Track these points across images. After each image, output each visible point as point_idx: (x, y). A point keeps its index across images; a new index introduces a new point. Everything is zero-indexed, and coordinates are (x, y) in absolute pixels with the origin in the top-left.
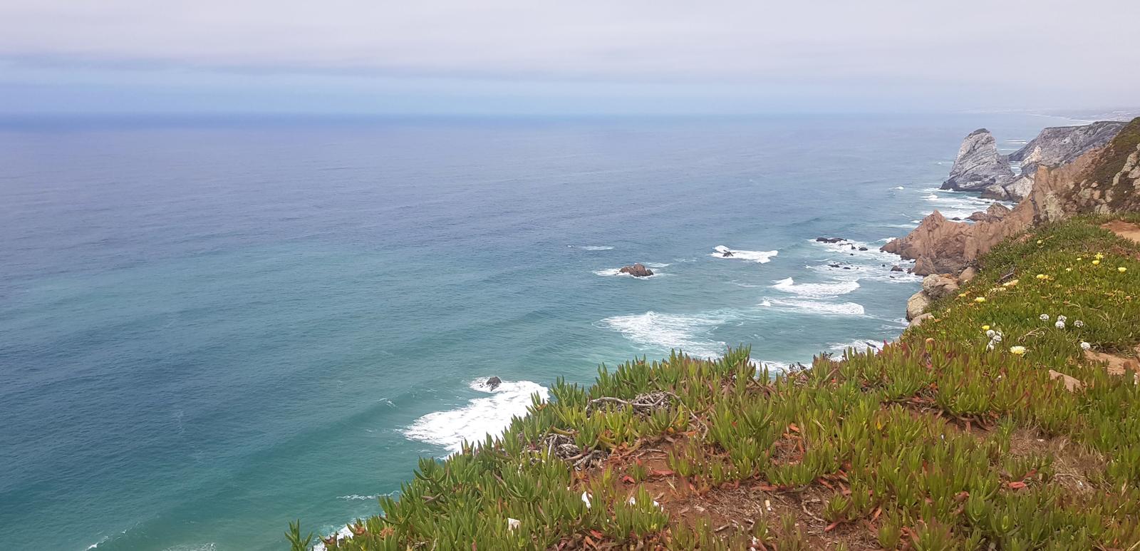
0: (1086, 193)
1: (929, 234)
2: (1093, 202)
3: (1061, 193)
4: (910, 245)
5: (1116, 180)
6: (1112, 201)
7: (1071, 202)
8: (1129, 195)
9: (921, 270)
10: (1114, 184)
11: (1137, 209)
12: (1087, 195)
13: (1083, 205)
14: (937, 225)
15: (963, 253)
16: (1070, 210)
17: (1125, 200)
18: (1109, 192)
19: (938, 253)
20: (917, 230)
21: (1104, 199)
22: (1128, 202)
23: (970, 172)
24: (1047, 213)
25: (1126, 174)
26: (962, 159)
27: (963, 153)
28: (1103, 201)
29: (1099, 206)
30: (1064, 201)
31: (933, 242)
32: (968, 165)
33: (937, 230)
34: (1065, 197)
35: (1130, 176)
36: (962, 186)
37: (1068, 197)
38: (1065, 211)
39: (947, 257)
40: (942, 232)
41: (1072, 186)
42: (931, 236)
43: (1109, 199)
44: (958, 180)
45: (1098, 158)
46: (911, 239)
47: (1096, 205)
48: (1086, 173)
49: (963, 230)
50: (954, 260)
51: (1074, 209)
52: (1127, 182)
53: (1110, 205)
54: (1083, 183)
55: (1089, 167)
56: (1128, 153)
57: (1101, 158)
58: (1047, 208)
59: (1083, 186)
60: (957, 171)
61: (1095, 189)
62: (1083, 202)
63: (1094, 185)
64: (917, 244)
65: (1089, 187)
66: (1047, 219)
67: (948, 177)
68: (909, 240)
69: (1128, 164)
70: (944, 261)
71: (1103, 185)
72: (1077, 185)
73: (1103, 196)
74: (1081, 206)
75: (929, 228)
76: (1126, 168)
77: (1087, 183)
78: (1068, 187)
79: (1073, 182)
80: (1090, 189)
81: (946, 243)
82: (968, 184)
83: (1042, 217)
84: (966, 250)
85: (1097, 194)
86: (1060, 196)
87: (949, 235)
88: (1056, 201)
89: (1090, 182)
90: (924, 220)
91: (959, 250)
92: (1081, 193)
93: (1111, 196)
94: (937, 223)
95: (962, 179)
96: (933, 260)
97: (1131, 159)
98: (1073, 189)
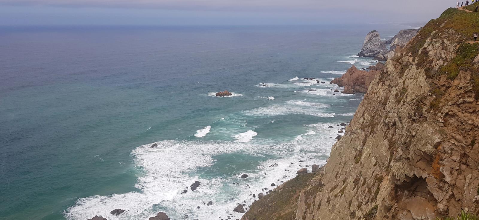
0: (406, 59)
1: (350, 76)
2: (409, 64)
3: (394, 59)
4: (342, 81)
5: (420, 52)
6: (418, 63)
7: (399, 63)
8: (426, 59)
9: (346, 91)
10: (419, 54)
11: (430, 67)
12: (406, 60)
14: (354, 72)
16: (398, 68)
17: (424, 62)
18: (417, 58)
19: (354, 84)
20: (345, 74)
21: (414, 62)
22: (425, 63)
23: (369, 49)
24: (387, 69)
25: (425, 48)
26: (366, 43)
27: (366, 41)
28: (413, 63)
29: (411, 65)
30: (395, 63)
31: (352, 79)
32: (368, 46)
33: (354, 74)
34: (396, 61)
35: (427, 50)
36: (366, 55)
37: (397, 61)
38: (395, 68)
39: (358, 85)
40: (356, 75)
41: (399, 55)
42: (351, 77)
43: (416, 62)
44: (364, 52)
45: (412, 40)
46: (343, 78)
47: (410, 65)
48: (406, 48)
49: (364, 74)
50: (360, 87)
51: (400, 67)
52: (425, 53)
53: (416, 65)
54: (404, 54)
55: (408, 45)
56: (427, 38)
57: (414, 41)
58: (387, 67)
59: (404, 55)
60: (364, 48)
61: (410, 56)
62: (404, 63)
63: (410, 54)
64: (345, 80)
65: (407, 55)
66: (387, 72)
67: (360, 52)
68: (342, 78)
69: (426, 43)
70: (357, 87)
71: (414, 54)
72: (402, 54)
73: (413, 60)
74: (403, 65)
75: (350, 73)
76: (425, 45)
77: (406, 53)
78: (397, 55)
79: (400, 53)
80: (407, 57)
81: (357, 79)
82: (368, 54)
83: (385, 71)
84: (366, 82)
85: (411, 59)
86: (394, 60)
87: (359, 76)
88: (391, 63)
89: (408, 53)
90: (349, 70)
91: (363, 83)
92: (403, 59)
93: (417, 60)
94: (354, 71)
95: (366, 52)
96: (352, 87)
97: (428, 40)
98: (400, 57)
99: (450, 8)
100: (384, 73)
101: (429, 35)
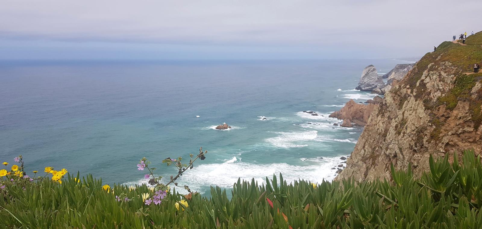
0: (404, 91)
1: (349, 109)
2: (407, 96)
3: (393, 91)
4: (341, 114)
5: (418, 84)
6: (416, 95)
7: (397, 95)
8: (424, 91)
9: (345, 125)
11: (428, 99)
12: (404, 92)
13: (403, 97)
14: (352, 106)
15: (363, 117)
16: (396, 100)
17: (422, 94)
18: (415, 90)
19: (353, 117)
20: (344, 108)
21: (412, 94)
22: (424, 95)
23: (367, 83)
24: (386, 101)
25: (423, 81)
26: (363, 78)
27: (364, 75)
28: (412, 95)
29: (410, 97)
30: (394, 95)
31: (351, 113)
32: (366, 80)
33: (352, 107)
34: (394, 93)
35: (425, 82)
36: (363, 89)
37: (396, 93)
38: (394, 100)
39: (357, 119)
40: (354, 108)
41: (398, 87)
43: (415, 94)
44: (362, 86)
45: (410, 73)
46: (341, 111)
47: (409, 97)
48: (404, 81)
49: (363, 107)
50: (359, 120)
51: (398, 99)
52: (423, 85)
53: (415, 96)
54: (402, 86)
55: (406, 77)
56: (424, 70)
57: (411, 73)
58: (386, 99)
59: (402, 87)
60: (361, 82)
61: (408, 88)
62: (403, 95)
63: (408, 87)
64: (344, 114)
65: (405, 88)
66: (386, 104)
67: (358, 85)
69: (424, 75)
70: (355, 121)
71: (412, 86)
72: (400, 86)
73: (412, 92)
74: (402, 97)
75: (349, 107)
76: (423, 77)
77: (404, 86)
78: (396, 87)
79: (398, 86)
80: (406, 89)
81: (356, 113)
82: (366, 88)
83: (384, 103)
84: (364, 116)
85: (409, 91)
86: (392, 92)
87: (357, 109)
88: (390, 95)
89: (406, 85)
90: (347, 103)
91: (361, 116)
92: (401, 91)
93: (415, 92)
94: (352, 104)
95: (363, 86)
96: (350, 120)
97: (425, 73)
98: (398, 89)
99: (444, 42)
100: (383, 105)
101: (426, 67)
